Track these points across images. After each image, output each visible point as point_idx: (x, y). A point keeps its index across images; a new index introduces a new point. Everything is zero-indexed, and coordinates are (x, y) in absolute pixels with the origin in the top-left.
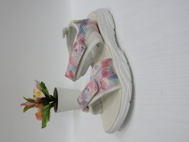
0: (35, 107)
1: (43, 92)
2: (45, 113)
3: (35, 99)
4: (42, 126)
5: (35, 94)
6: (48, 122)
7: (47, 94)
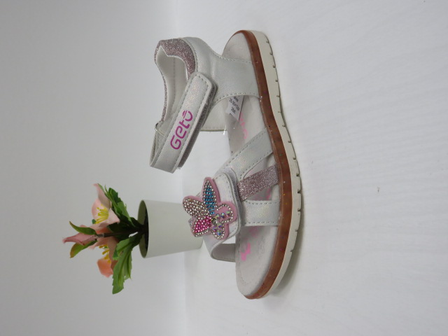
0: (97, 245)
1: (114, 211)
2: (119, 258)
3: (96, 227)
4: (114, 289)
5: (97, 215)
6: (126, 279)
7: (123, 214)
